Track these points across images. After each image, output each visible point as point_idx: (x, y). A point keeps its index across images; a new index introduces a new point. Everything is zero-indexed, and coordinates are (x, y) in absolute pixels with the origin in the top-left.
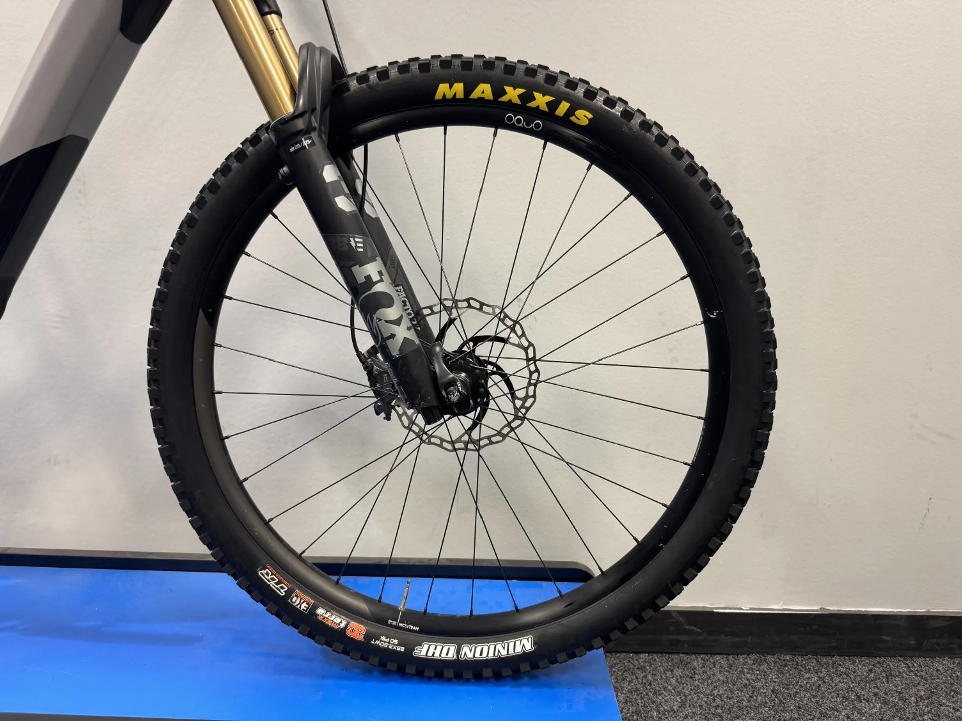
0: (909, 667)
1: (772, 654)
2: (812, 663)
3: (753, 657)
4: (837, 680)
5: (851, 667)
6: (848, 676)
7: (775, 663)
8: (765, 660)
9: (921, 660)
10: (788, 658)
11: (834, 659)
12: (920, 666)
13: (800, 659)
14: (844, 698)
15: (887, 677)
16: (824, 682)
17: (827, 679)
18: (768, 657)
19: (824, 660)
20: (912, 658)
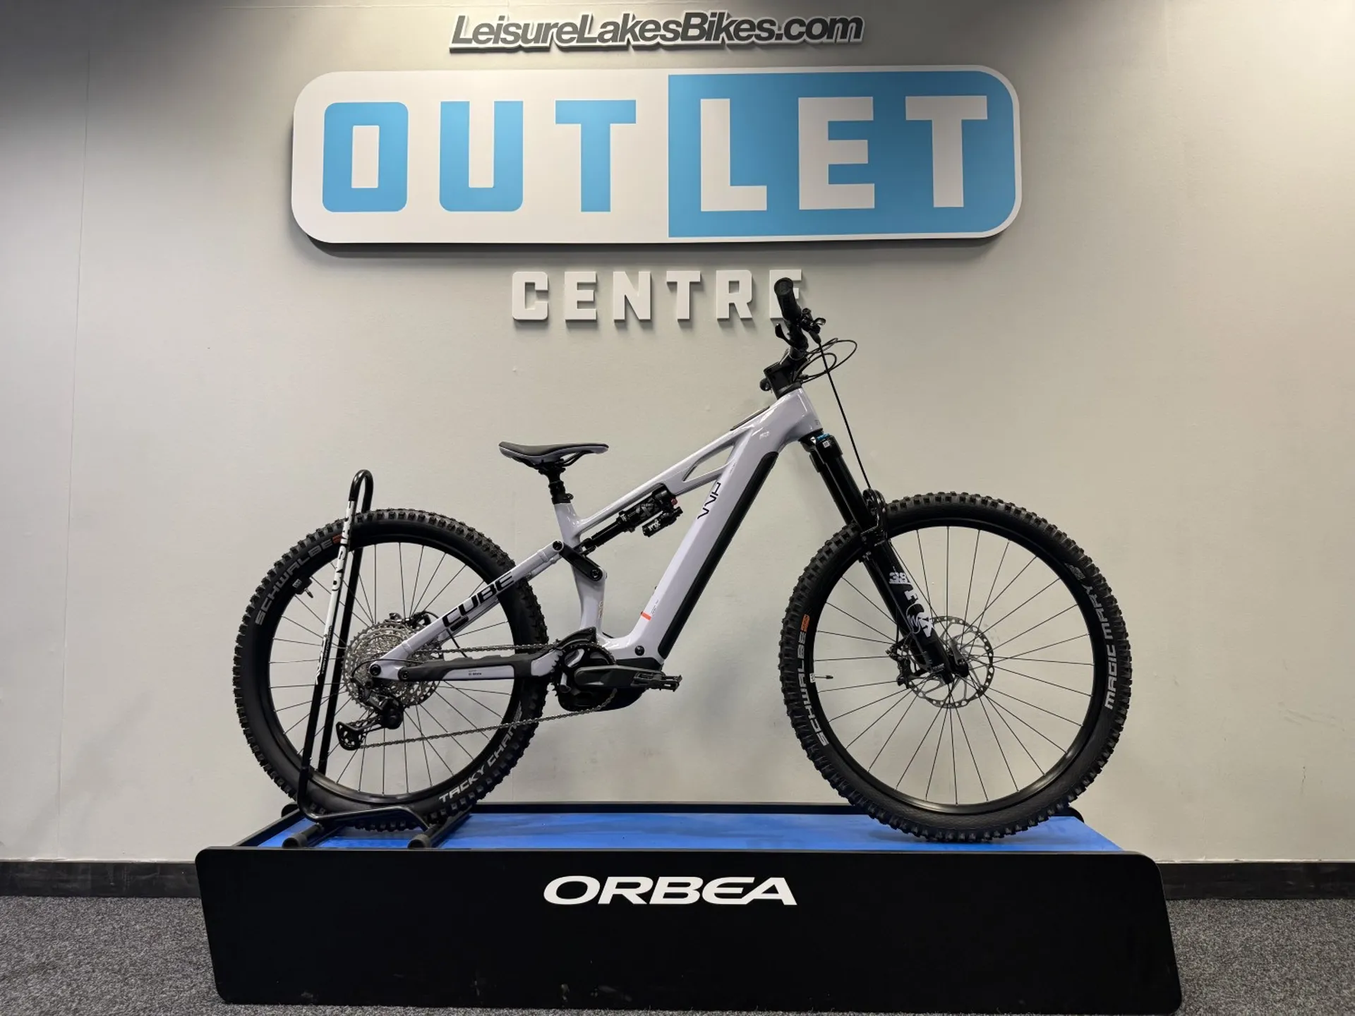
0: (1312, 904)
1: (1204, 899)
2: (1237, 902)
3: (1189, 901)
4: (1258, 910)
5: (1267, 904)
6: (1264, 908)
7: (1207, 903)
8: (1199, 902)
9: (1322, 901)
10: (1217, 900)
11: (1253, 901)
12: (1321, 903)
13: (1226, 902)
14: (1264, 917)
15: (1296, 909)
16: (1247, 912)
17: (1249, 911)
18: (1201, 901)
19: (1245, 901)
20: (1314, 899)
